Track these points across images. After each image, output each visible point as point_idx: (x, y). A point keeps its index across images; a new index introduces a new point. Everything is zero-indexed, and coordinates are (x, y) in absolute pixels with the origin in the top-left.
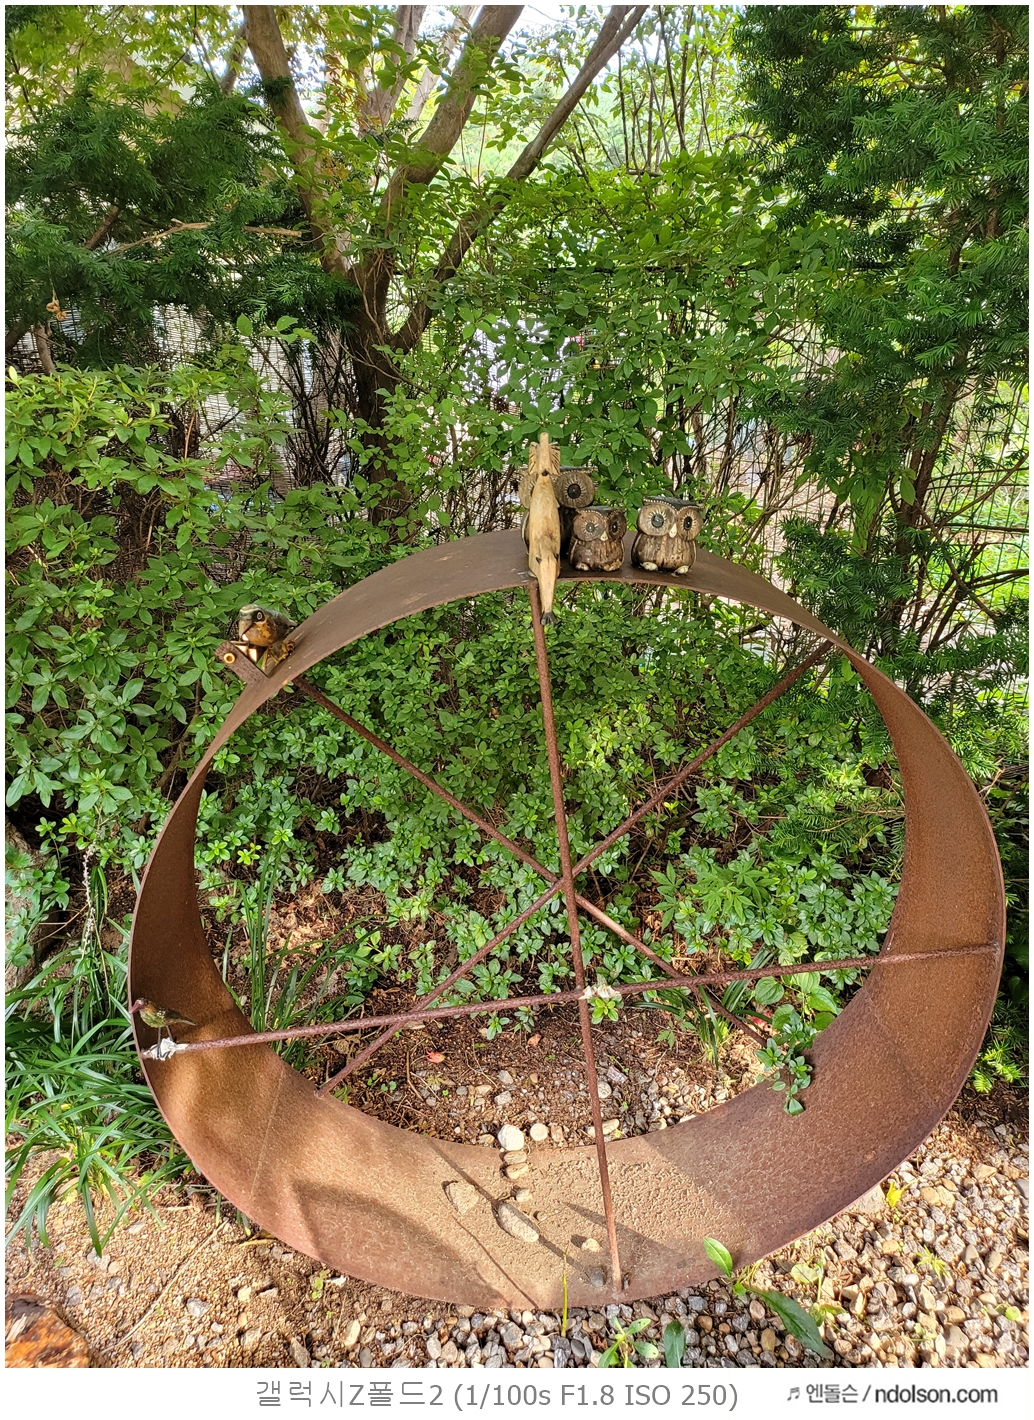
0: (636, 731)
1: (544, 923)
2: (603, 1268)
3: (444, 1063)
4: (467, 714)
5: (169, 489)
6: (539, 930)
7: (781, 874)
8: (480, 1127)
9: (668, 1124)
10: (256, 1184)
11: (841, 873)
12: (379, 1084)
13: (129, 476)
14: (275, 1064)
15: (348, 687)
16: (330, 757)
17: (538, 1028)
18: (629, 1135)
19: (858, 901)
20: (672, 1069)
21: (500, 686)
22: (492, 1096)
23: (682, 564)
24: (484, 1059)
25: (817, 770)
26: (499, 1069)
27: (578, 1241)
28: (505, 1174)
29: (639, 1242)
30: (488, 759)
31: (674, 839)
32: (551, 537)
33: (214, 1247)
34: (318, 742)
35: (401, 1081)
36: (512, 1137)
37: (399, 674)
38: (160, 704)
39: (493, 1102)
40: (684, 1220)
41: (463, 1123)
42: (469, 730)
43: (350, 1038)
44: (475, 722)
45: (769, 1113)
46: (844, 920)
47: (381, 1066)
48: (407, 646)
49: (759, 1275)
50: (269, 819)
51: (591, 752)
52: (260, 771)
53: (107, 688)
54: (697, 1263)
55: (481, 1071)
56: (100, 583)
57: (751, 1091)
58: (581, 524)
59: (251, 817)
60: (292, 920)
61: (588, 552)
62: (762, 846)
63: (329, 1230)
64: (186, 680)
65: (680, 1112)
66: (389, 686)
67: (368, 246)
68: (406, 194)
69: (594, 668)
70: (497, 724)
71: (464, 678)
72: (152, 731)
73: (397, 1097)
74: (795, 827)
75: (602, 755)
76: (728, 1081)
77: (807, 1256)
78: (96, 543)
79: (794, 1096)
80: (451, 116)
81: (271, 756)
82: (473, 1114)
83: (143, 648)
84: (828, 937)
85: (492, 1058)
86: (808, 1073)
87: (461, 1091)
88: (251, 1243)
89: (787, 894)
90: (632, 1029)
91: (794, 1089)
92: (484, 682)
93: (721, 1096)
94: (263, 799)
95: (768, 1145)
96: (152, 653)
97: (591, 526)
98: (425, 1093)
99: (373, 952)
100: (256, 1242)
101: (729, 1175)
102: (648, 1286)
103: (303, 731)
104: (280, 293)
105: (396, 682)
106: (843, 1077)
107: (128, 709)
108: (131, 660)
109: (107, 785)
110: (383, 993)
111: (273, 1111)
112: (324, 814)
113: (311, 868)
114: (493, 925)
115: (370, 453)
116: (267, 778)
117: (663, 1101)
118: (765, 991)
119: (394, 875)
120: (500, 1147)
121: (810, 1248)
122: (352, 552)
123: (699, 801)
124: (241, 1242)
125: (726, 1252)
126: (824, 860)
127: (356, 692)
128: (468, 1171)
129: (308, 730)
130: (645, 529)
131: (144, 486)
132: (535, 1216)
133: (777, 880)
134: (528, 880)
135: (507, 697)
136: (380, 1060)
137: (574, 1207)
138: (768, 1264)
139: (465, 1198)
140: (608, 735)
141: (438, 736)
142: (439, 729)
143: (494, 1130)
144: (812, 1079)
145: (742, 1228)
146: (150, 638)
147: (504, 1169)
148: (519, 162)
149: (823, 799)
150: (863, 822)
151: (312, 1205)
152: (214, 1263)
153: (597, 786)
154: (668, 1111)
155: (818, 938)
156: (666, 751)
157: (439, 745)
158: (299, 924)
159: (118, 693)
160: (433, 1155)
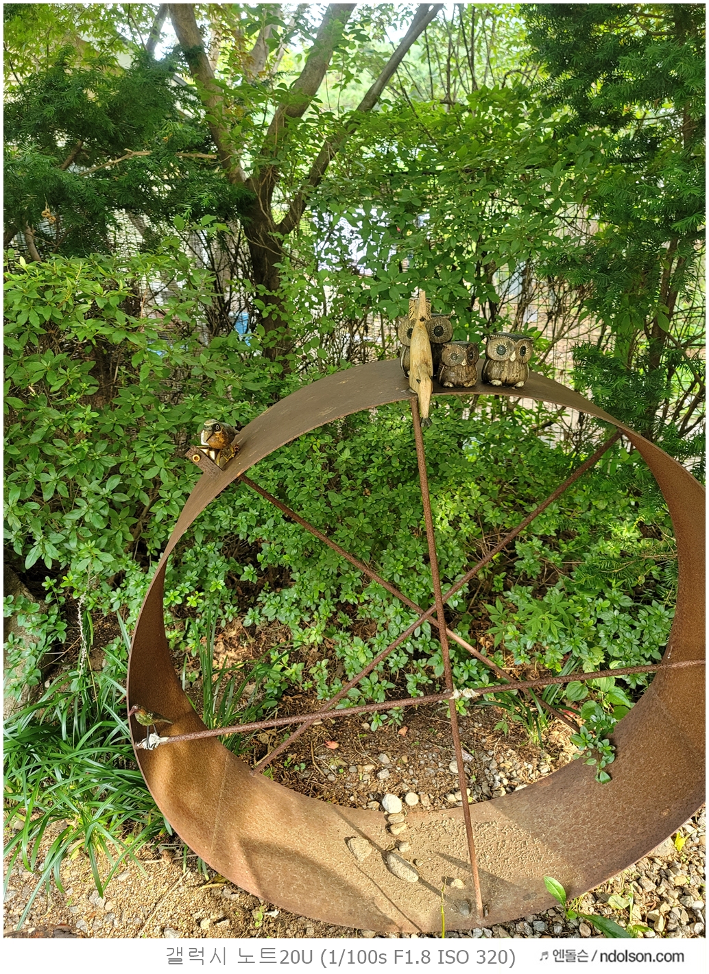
0: (470, 503)
1: (409, 644)
2: (468, 901)
3: (338, 749)
4: (348, 493)
5: (134, 339)
6: (404, 649)
7: (583, 603)
8: (368, 796)
9: (507, 792)
10: (214, 842)
11: (628, 602)
12: (293, 765)
13: (106, 331)
14: (221, 752)
15: (261, 476)
16: (250, 527)
17: (405, 723)
18: (479, 800)
19: (643, 622)
20: (506, 750)
21: (371, 472)
22: (375, 773)
23: (520, 380)
24: (367, 745)
25: (605, 527)
26: (379, 753)
27: (449, 881)
28: (390, 831)
29: (493, 881)
30: (366, 526)
31: (498, 581)
32: (427, 364)
33: (180, 890)
34: (242, 516)
35: (309, 763)
36: (392, 803)
37: (298, 466)
38: (131, 493)
39: (376, 777)
40: (526, 864)
41: (356, 793)
42: (352, 505)
43: (269, 732)
44: (354, 498)
45: (584, 782)
46: (633, 636)
47: (293, 752)
48: (301, 446)
49: (584, 904)
50: (207, 573)
51: (438, 519)
52: (200, 538)
53: (95, 482)
54: (538, 896)
55: (366, 754)
56: (89, 407)
57: (568, 766)
58: (447, 354)
59: (195, 572)
60: (221, 647)
61: (453, 374)
62: (566, 584)
63: (267, 875)
64: (149, 475)
65: (514, 782)
66: (291, 475)
67: (262, 163)
68: (286, 126)
69: (439, 458)
70: (370, 500)
71: (343, 468)
72: (125, 513)
73: (306, 775)
74: (591, 569)
75: (446, 520)
76: (549, 759)
77: (619, 889)
78: (84, 380)
79: (603, 769)
80: (315, 68)
81: (208, 528)
82: (362, 786)
83: (118, 453)
84: (621, 649)
85: (373, 744)
86: (613, 752)
87: (352, 769)
88: (207, 886)
89: (587, 619)
90: (475, 721)
91: (603, 764)
92: (358, 470)
93: (545, 770)
94: (202, 559)
95: (585, 806)
96: (124, 457)
97: (455, 356)
98: (326, 772)
99: (284, 669)
100: (211, 886)
101: (557, 829)
102: (503, 913)
103: (231, 509)
104: (201, 199)
105: (295, 472)
106: (639, 754)
107: (110, 497)
108: (111, 461)
109: (97, 552)
110: (290, 699)
111: (223, 786)
112: (246, 568)
113: (236, 609)
114: (371, 646)
115: (269, 309)
116: (204, 543)
117: (502, 775)
118: (573, 691)
119: (297, 612)
120: (384, 810)
121: (621, 883)
122: (257, 380)
123: (518, 552)
124: (200, 885)
125: (561, 887)
126: (614, 593)
127: (267, 480)
128: (363, 829)
129: (234, 508)
130: (492, 356)
131: (117, 338)
132: (414, 862)
133: (581, 609)
134: (397, 613)
135: (376, 481)
136: (293, 748)
137: (442, 855)
138: (590, 896)
139: (362, 849)
140: (450, 505)
141: (328, 510)
142: (328, 504)
143: (379, 798)
144: (616, 756)
145: (570, 869)
146: (122, 446)
147: (388, 827)
148: (366, 98)
149: (610, 548)
150: (642, 564)
151: (254, 856)
152: (181, 901)
153: (443, 543)
154: (506, 782)
155: (614, 651)
156: (492, 516)
157: (329, 517)
158: (226, 649)
159: (102, 485)
160: (337, 817)
